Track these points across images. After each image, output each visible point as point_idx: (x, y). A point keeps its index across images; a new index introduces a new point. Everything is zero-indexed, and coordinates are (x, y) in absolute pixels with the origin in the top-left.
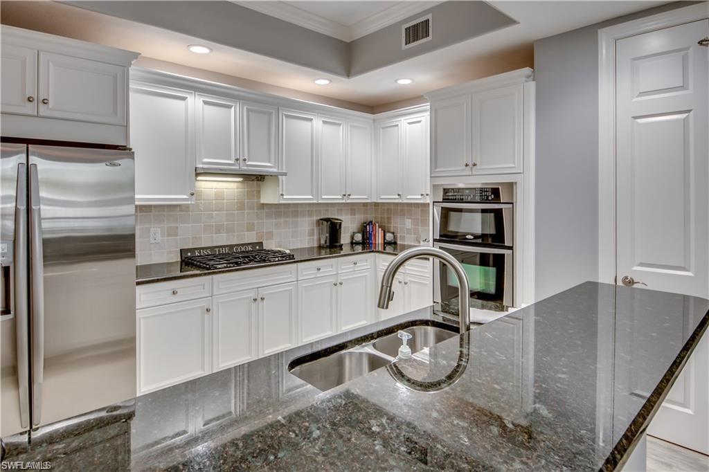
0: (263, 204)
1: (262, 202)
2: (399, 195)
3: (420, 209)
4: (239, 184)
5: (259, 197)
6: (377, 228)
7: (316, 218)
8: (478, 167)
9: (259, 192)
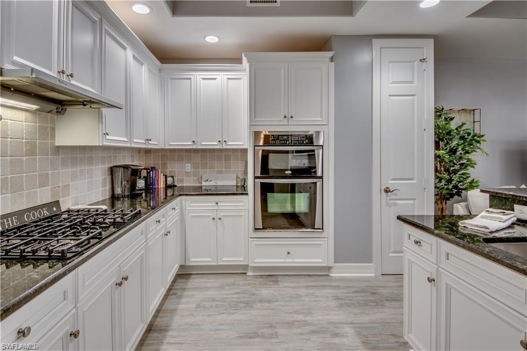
0: (58, 147)
1: (57, 144)
2: (194, 142)
3: (200, 154)
4: (29, 115)
5: (53, 137)
6: (160, 173)
7: (108, 165)
8: (294, 119)
9: (53, 129)
